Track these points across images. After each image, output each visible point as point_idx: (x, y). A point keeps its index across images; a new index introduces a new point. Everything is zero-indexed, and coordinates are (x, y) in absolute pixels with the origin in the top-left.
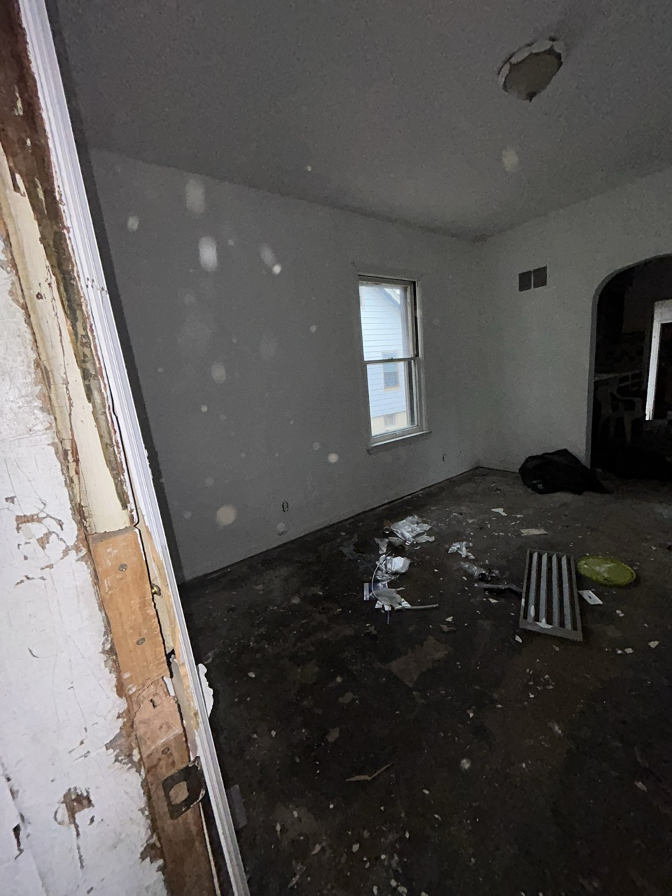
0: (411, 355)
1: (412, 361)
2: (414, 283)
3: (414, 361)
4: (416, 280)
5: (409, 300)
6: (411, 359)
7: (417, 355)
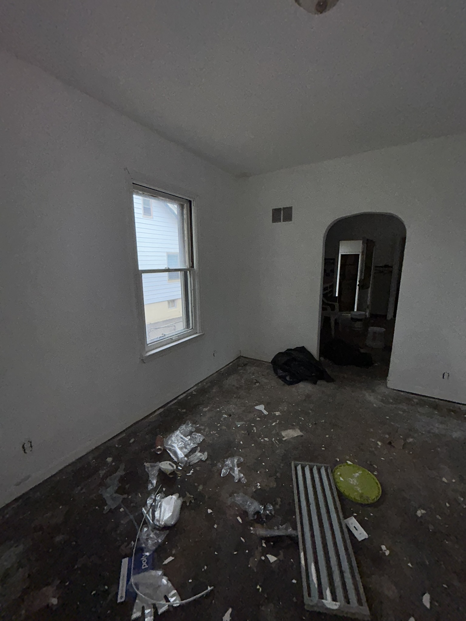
0: (186, 266)
1: (188, 272)
2: (190, 202)
3: (190, 272)
4: (191, 200)
5: (185, 216)
6: (187, 269)
7: (192, 266)
